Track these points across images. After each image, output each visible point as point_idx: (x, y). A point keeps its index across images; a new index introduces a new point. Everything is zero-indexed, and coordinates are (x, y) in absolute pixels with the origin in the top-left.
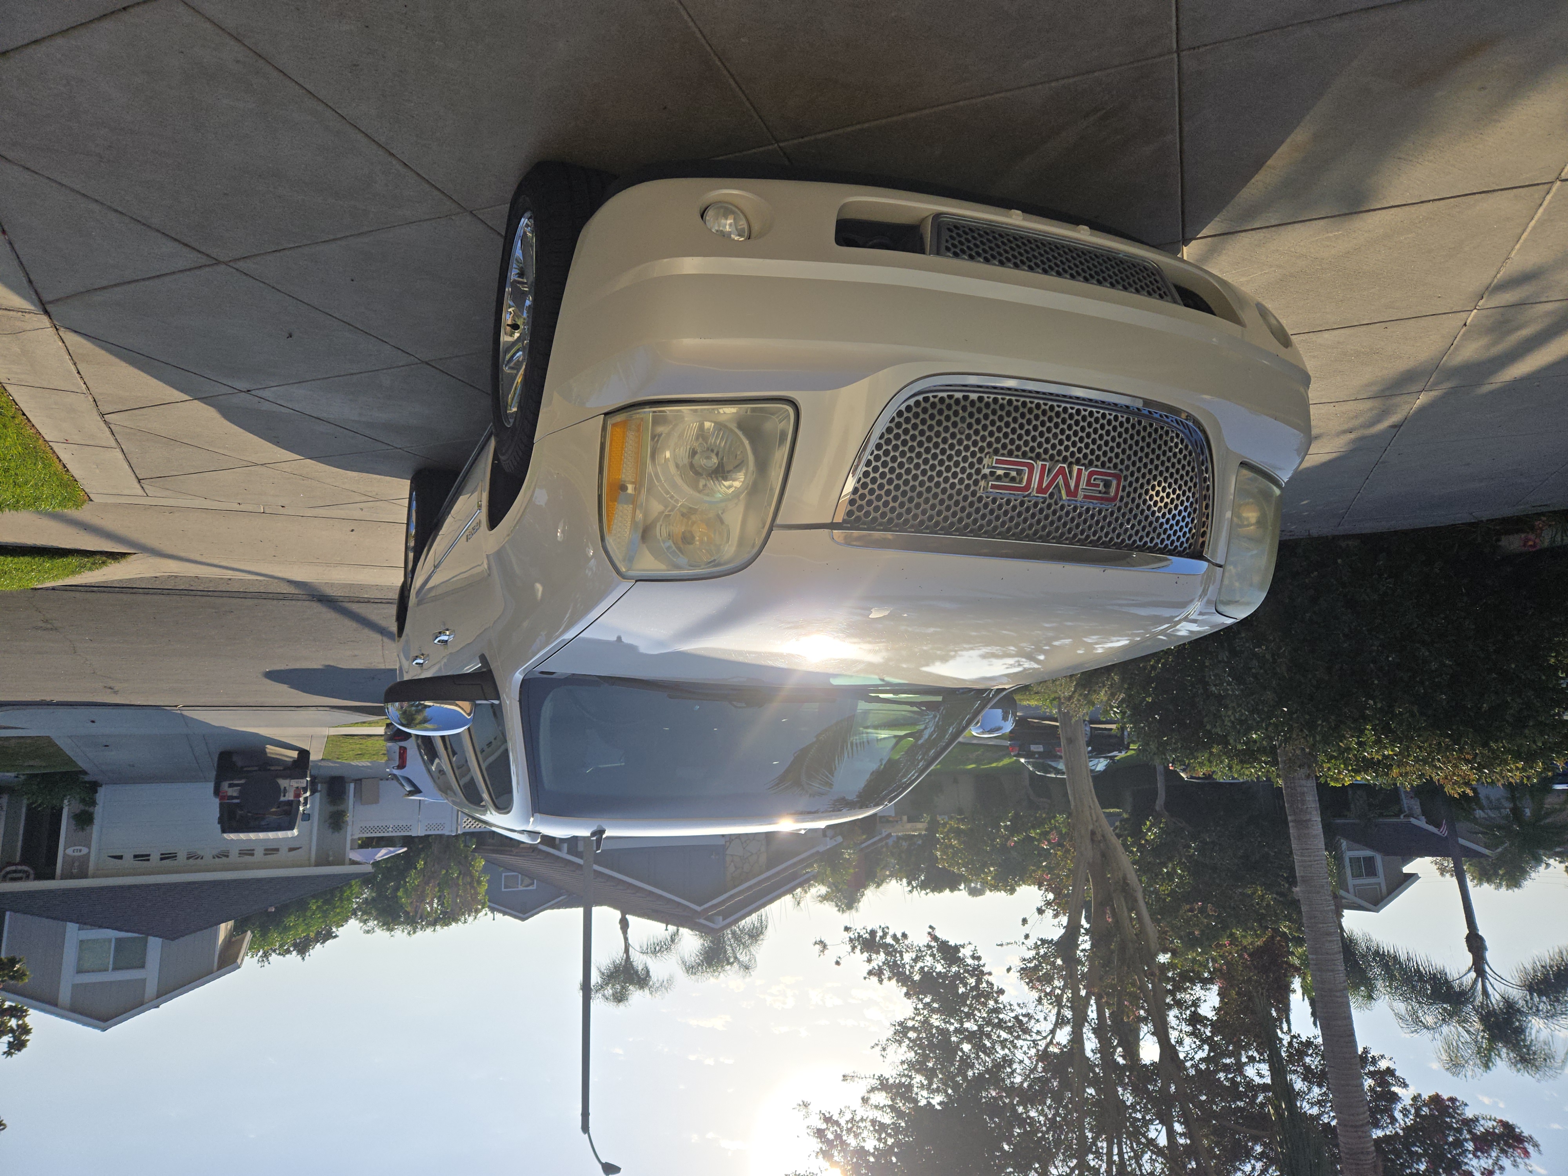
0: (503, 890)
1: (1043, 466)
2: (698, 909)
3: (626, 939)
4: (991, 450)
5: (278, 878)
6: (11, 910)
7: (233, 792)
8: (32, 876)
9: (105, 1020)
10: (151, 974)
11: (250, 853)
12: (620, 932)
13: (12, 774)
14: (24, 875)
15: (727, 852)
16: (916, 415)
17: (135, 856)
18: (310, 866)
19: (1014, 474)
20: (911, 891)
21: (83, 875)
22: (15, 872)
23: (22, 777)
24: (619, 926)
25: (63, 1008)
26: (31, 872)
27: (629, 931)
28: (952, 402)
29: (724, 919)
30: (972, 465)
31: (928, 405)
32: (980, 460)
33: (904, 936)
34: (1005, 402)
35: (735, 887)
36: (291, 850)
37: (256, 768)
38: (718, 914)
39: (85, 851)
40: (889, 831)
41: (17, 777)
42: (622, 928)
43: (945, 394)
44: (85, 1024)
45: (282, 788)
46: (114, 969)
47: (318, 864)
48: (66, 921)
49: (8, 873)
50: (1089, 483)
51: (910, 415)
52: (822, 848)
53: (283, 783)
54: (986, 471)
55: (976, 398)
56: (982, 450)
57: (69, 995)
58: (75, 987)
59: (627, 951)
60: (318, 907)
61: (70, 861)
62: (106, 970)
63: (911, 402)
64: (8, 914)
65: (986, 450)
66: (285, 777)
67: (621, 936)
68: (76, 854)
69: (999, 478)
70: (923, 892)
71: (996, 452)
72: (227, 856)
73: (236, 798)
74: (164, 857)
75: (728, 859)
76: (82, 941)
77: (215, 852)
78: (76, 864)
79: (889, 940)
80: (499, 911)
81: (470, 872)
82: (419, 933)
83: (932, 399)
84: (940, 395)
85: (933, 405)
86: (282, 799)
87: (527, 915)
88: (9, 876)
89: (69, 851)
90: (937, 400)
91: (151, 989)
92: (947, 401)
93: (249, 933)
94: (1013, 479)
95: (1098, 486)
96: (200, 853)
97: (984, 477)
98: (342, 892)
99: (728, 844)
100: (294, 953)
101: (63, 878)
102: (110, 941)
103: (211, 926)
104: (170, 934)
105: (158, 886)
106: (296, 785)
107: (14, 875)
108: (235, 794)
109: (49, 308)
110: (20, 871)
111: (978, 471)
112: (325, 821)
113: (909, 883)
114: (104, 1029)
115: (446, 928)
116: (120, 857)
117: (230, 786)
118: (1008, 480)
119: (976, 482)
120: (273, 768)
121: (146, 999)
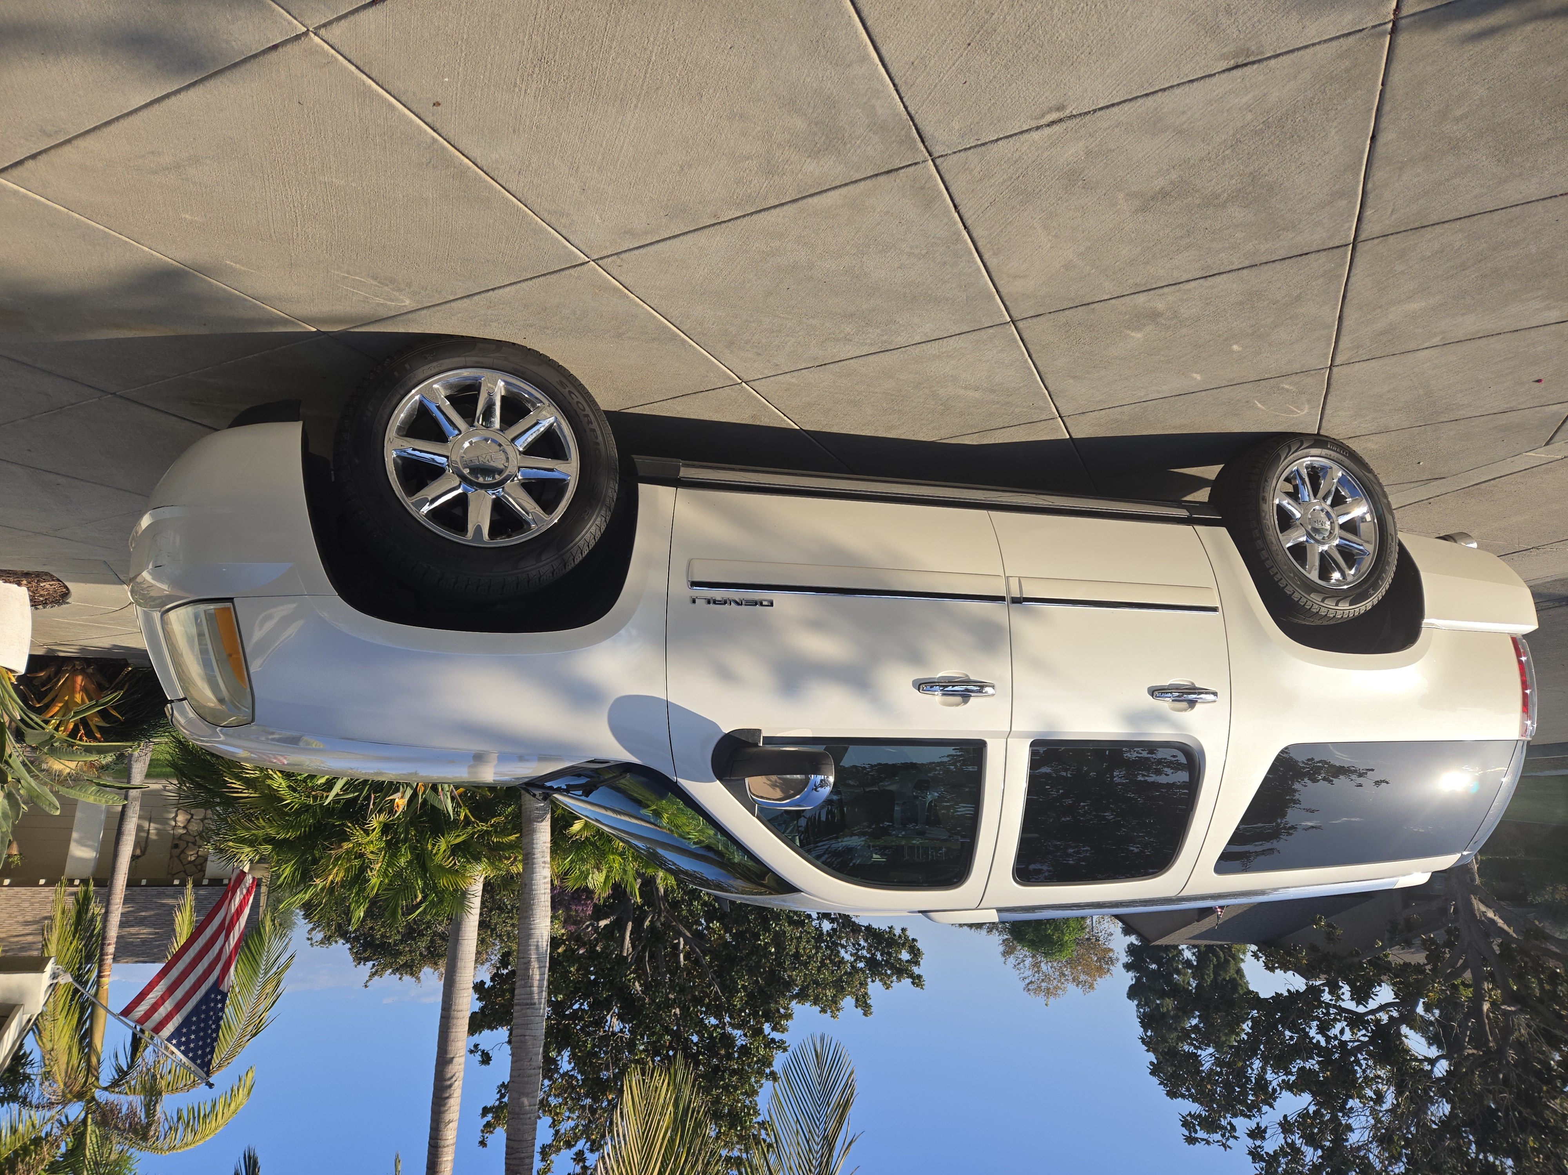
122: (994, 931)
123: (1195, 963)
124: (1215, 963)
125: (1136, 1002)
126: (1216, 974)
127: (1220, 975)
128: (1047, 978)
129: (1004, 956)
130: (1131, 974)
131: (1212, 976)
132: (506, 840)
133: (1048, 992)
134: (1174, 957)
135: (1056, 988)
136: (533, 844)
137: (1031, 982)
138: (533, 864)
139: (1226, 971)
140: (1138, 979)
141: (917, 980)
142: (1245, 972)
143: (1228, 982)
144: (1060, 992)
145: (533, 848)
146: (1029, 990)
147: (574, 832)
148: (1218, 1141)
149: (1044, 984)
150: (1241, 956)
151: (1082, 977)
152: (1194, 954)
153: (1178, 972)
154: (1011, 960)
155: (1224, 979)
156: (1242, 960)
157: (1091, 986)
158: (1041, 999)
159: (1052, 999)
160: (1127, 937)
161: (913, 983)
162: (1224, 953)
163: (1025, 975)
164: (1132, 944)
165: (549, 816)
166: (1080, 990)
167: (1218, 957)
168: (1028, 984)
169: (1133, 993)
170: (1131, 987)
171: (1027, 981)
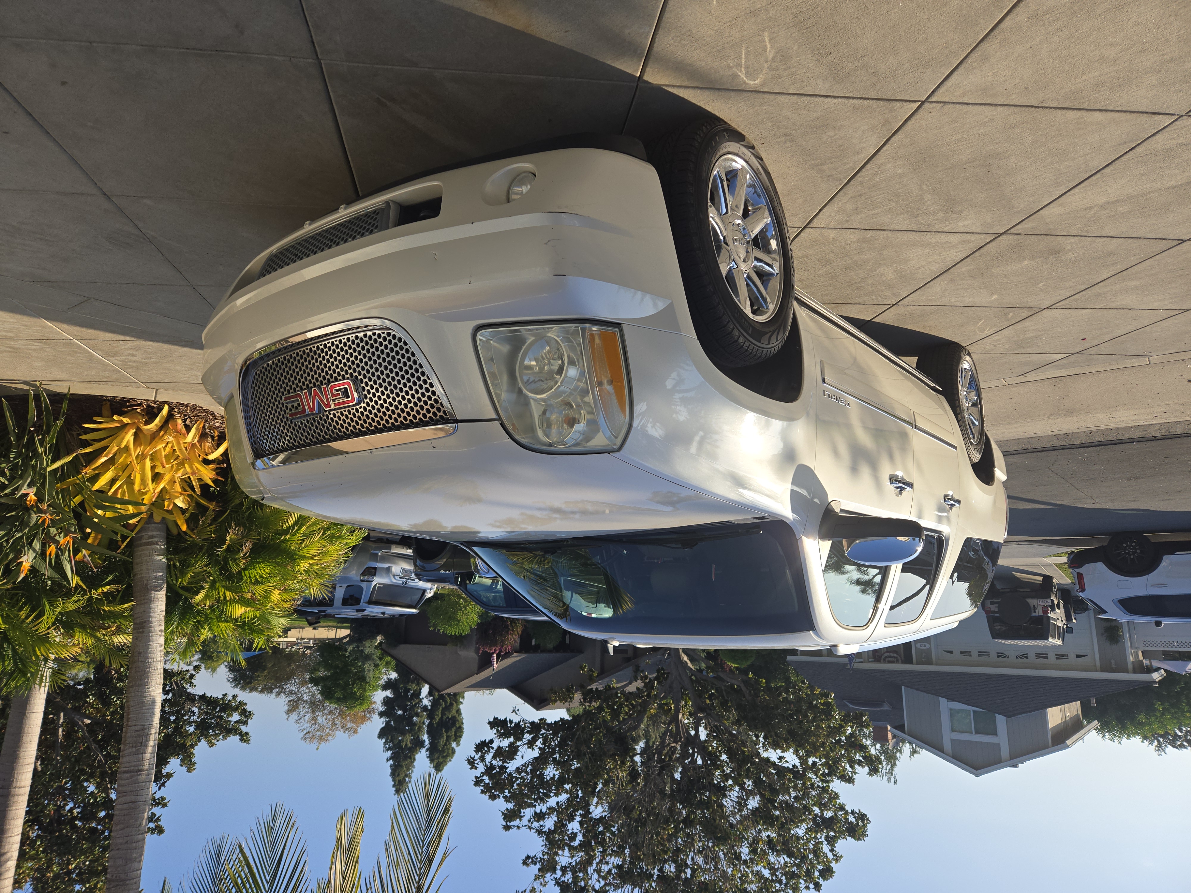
6: (903, 683)
7: (994, 608)
8: (900, 661)
9: (977, 769)
10: (1002, 740)
11: (1045, 656)
17: (961, 652)
18: (1096, 671)
21: (929, 662)
22: (890, 657)
25: (947, 754)
36: (1078, 656)
37: (1008, 590)
39: (927, 645)
44: (964, 771)
45: (1032, 606)
46: (976, 733)
47: (1103, 670)
48: (937, 695)
49: (886, 657)
53: (1032, 602)
57: (950, 744)
58: (954, 741)
61: (920, 652)
62: (970, 732)
64: (903, 687)
66: (1033, 597)
68: (922, 648)
72: (1027, 658)
73: (996, 612)
74: (981, 654)
76: (950, 710)
77: (1018, 654)
78: (924, 655)
86: (1034, 614)
88: (887, 659)
89: (918, 645)
91: (1006, 752)
96: (1007, 653)
101: (918, 663)
102: (969, 711)
104: (1009, 714)
105: (980, 675)
106: (1042, 604)
107: (890, 659)
108: (996, 610)
110: (893, 657)
112: (1102, 634)
114: (978, 776)
116: (951, 652)
117: (992, 603)
120: (1022, 590)
121: (1003, 758)
122: (282, 694)
123: (429, 708)
124: (444, 706)
125: (384, 740)
126: (443, 714)
127: (445, 715)
128: (322, 728)
129: (288, 714)
130: (383, 719)
131: (440, 716)
132: (118, 608)
133: (321, 739)
134: (416, 704)
135: (328, 735)
136: (150, 612)
137: (309, 732)
138: (150, 632)
139: (450, 711)
140: (388, 723)
141: (244, 737)
142: (462, 711)
143: (451, 719)
144: (330, 738)
145: (150, 617)
146: (305, 739)
147: (197, 601)
148: (526, 826)
149: (318, 733)
150: (461, 700)
151: (349, 725)
152: (430, 701)
153: (417, 715)
154: (294, 716)
155: (448, 718)
156: (461, 703)
157: (356, 732)
158: (314, 744)
159: (323, 744)
160: (384, 692)
161: (241, 740)
162: (450, 699)
163: (304, 727)
164: (387, 697)
165: (165, 586)
166: (346, 735)
167: (446, 702)
168: (306, 734)
169: (382, 733)
170: (382, 729)
171: (305, 732)
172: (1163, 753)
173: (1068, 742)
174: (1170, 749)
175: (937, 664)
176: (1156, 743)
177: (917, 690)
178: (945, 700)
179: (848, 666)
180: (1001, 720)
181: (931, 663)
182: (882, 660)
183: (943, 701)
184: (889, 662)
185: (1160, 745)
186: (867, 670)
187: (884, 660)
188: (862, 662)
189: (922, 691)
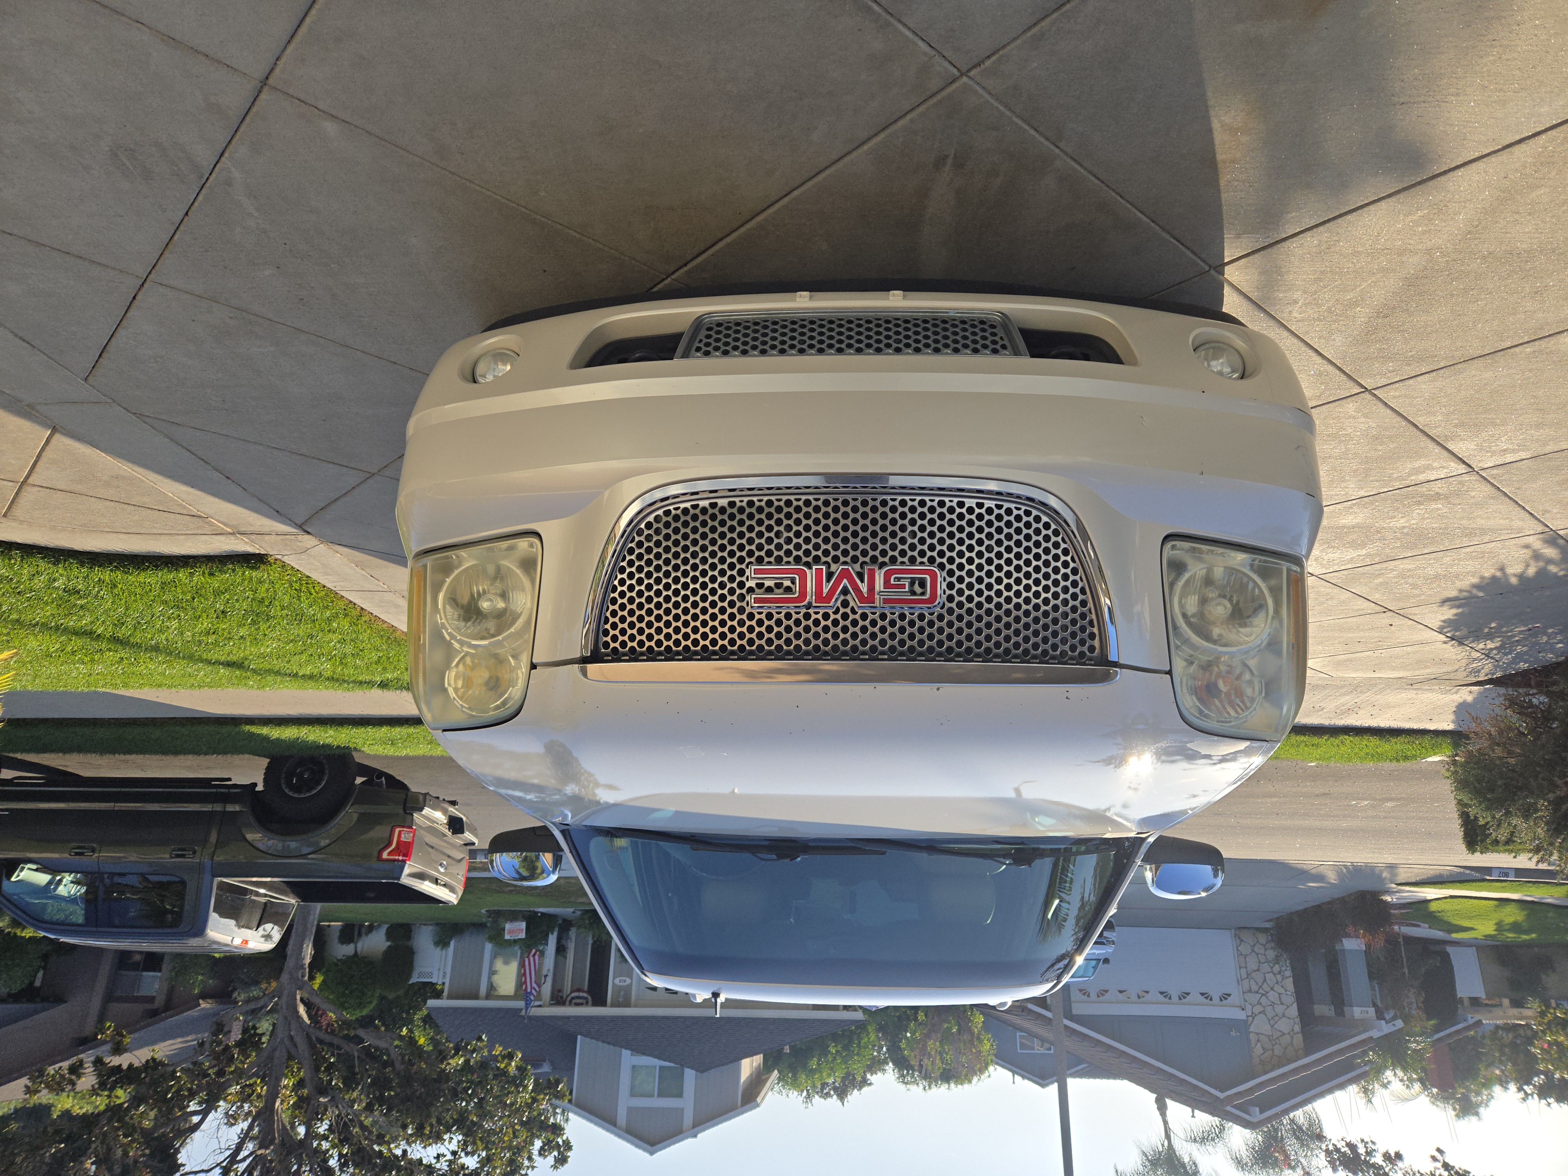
0: (1019, 1051)
1: (819, 571)
2: (1221, 1095)
3: (1165, 1122)
4: (753, 560)
5: (779, 1019)
6: (581, 1034)
8: (590, 1002)
9: (652, 1144)
10: (687, 1103)
12: (1157, 1113)
13: (571, 910)
14: (584, 1001)
15: (1251, 1030)
16: (658, 532)
19: (787, 583)
20: (1524, 1099)
21: (627, 1004)
22: (578, 997)
23: (579, 913)
24: (1156, 1106)
25: (620, 1128)
26: (590, 998)
27: (1168, 1113)
28: (697, 511)
29: (1261, 1112)
30: (732, 579)
31: (670, 519)
32: (741, 572)
33: (1399, 1156)
34: (763, 504)
35: (1266, 1073)
38: (1251, 1103)
39: (628, 981)
40: (1477, 1017)
41: (574, 912)
42: (1159, 1109)
43: (688, 505)
44: (637, 1146)
46: (659, 1095)
48: (622, 1047)
49: (573, 998)
50: (887, 584)
51: (651, 532)
52: (1375, 1034)
54: (751, 584)
55: (726, 505)
56: (741, 560)
57: (625, 1115)
58: (630, 1109)
59: (1168, 1136)
60: (837, 1051)
61: (618, 989)
62: (652, 1096)
63: (651, 518)
64: (579, 1037)
65: (747, 560)
67: (1160, 1118)
68: (622, 984)
69: (769, 590)
70: (1543, 1102)
71: (760, 560)
75: (1253, 1037)
76: (634, 1067)
78: (622, 993)
79: (1378, 1159)
80: (1019, 1074)
81: (970, 1027)
82: (934, 1089)
83: (673, 512)
84: (682, 506)
85: (676, 518)
87: (1047, 1081)
88: (574, 1001)
89: (617, 981)
90: (679, 512)
91: (688, 1119)
92: (692, 511)
93: (776, 1072)
94: (788, 590)
95: (903, 586)
97: (751, 590)
98: (860, 1039)
99: (1250, 1019)
100: (835, 1097)
101: (612, 1005)
102: (655, 1067)
103: (731, 1062)
104: (701, 1068)
105: (683, 1019)
107: (578, 1001)
109: (305, 528)
110: (581, 998)
111: (741, 585)
113: (1520, 1089)
114: (652, 1153)
115: (960, 1086)
116: (658, 990)
118: (781, 591)
119: (742, 597)
121: (684, 1128)
172: (810, 1105)
173: (759, 1099)
174: (817, 1099)
175: (636, 1006)
176: (805, 1093)
177: (603, 1042)
178: (629, 1052)
179: (523, 1013)
180: (690, 1074)
181: (628, 1005)
182: (567, 1002)
183: (626, 1053)
184: (577, 1004)
185: (808, 1096)
186: (547, 1017)
187: (570, 1002)
188: (540, 1006)
189: (609, 1043)
